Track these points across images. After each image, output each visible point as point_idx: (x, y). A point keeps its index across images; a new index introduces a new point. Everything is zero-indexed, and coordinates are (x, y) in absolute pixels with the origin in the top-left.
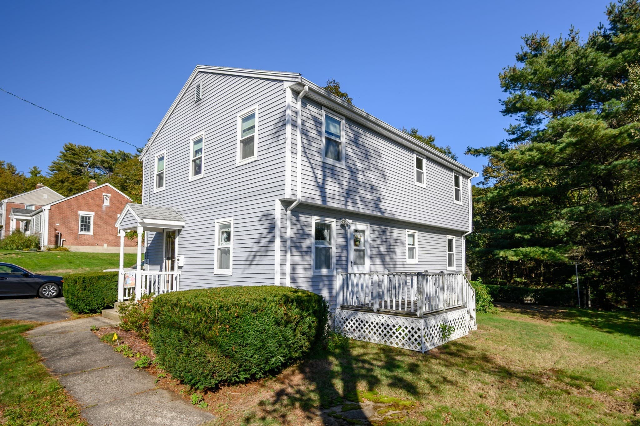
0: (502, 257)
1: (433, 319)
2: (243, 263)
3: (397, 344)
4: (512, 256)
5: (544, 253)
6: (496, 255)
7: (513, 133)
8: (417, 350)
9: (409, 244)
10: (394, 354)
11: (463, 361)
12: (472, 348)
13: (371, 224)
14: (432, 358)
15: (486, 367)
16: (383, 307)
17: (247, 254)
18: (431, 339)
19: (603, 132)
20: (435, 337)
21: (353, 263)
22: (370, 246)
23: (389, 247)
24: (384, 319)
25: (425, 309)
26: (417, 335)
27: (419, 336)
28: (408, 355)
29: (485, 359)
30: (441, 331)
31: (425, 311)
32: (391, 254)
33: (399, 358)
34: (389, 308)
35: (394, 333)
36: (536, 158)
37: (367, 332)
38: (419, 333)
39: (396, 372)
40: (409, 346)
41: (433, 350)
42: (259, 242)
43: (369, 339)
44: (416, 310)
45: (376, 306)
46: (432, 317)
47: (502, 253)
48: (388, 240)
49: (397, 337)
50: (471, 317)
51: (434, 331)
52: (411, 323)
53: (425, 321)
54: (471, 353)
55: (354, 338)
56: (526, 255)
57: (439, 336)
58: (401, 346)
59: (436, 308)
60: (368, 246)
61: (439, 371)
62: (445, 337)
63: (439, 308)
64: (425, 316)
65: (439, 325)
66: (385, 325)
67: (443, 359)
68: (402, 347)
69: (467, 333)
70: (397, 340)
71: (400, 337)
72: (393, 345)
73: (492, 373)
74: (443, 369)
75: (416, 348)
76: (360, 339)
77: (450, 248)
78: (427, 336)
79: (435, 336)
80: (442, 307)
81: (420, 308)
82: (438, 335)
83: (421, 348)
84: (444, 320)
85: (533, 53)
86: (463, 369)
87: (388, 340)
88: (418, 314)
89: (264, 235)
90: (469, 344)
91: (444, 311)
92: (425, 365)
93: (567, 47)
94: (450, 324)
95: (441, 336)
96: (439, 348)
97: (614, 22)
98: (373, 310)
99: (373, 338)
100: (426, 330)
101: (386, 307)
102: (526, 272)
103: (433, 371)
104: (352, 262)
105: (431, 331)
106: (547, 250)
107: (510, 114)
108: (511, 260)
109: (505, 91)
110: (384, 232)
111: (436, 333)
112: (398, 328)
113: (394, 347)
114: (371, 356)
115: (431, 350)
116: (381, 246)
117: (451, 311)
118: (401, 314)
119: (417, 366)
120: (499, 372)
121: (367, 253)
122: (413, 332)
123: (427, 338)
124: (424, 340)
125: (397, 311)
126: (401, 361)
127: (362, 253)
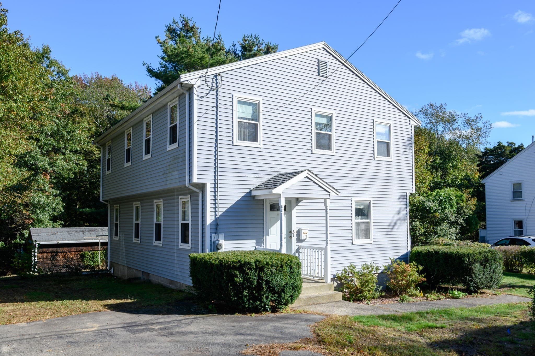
2: (387, 227)
17: (390, 221)
42: (399, 213)
89: (403, 209)
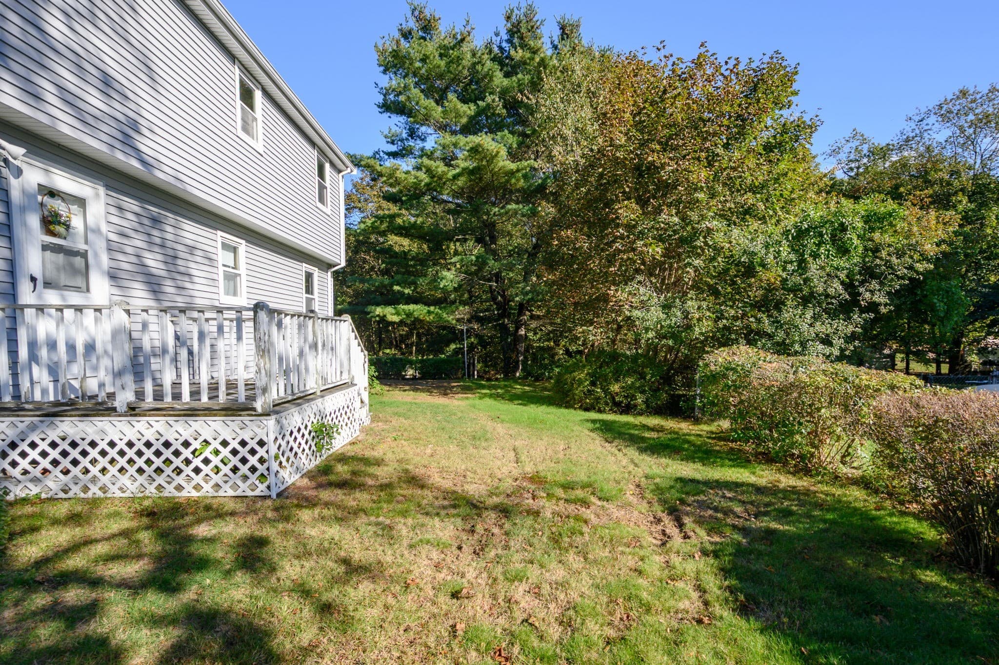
0: (378, 316)
1: (296, 414)
3: (198, 487)
4: (392, 314)
5: (429, 312)
6: (369, 313)
7: (393, 143)
8: (257, 493)
9: (224, 265)
10: (188, 519)
11: (375, 498)
12: (379, 463)
13: (108, 187)
14: (299, 506)
15: (425, 502)
16: (149, 399)
18: (292, 459)
19: (501, 164)
20: (300, 454)
21: (40, 283)
22: (108, 245)
23: (171, 259)
24: (153, 430)
25: (276, 392)
26: (257, 456)
27: (262, 461)
28: (233, 514)
29: (414, 481)
30: (314, 437)
31: (276, 397)
32: (178, 277)
33: (203, 530)
34: (168, 399)
35: (188, 462)
36: (423, 184)
37: (95, 471)
38: (261, 452)
39: (194, 587)
40: (235, 487)
41: (298, 484)
43: (104, 489)
44: (252, 398)
45: (126, 397)
46: (294, 410)
47: (379, 311)
48: (169, 244)
49: (197, 471)
50: (362, 402)
51: (299, 439)
52: (238, 430)
53: (278, 422)
54: (383, 473)
55: (43, 496)
56: (409, 315)
57: (310, 448)
58: (211, 490)
59: (302, 389)
60: (101, 245)
61: (326, 544)
62: (320, 447)
63: (308, 388)
64: (277, 409)
65: (309, 425)
66: (158, 445)
67: (327, 504)
68: (212, 493)
69: (358, 433)
70: (198, 479)
71: (206, 469)
72: (184, 494)
73: (443, 513)
74: (334, 531)
75: (253, 490)
76: (71, 494)
77: (309, 289)
78: (283, 455)
79: (299, 452)
80: (313, 385)
81: (265, 390)
82: (307, 448)
83: (269, 487)
84: (318, 413)
85: (420, 33)
86: (381, 519)
87: (169, 483)
88: (259, 405)
90: (368, 454)
91: (319, 393)
92: (285, 534)
93: (463, 40)
94: (330, 419)
95: (313, 448)
96: (310, 475)
97: (511, 33)
98: (114, 409)
99: (118, 485)
100: (280, 441)
101: (158, 396)
102: (396, 341)
103: (312, 546)
104: (33, 279)
105: (292, 443)
106: (432, 308)
107: (389, 114)
108: (390, 320)
109: (384, 72)
110: (156, 221)
111: (303, 444)
112: (198, 447)
113: (188, 499)
114: (101, 549)
115: (293, 484)
116: (147, 254)
117: (332, 393)
118: (208, 412)
119: (262, 542)
120: (454, 507)
121: (99, 265)
122: (244, 452)
123: (284, 460)
124: (275, 466)
125: (195, 404)
126: (211, 540)
127: (78, 261)
